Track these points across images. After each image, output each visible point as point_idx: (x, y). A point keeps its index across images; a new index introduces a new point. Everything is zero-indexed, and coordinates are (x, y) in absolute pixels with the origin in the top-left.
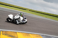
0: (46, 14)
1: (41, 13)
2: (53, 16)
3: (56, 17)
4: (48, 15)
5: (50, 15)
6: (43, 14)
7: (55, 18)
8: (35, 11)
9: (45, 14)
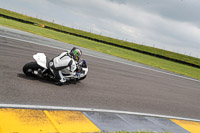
0: (104, 42)
1: (89, 38)
2: (125, 48)
3: (134, 50)
4: (110, 44)
5: (116, 45)
6: (95, 40)
7: (131, 54)
8: (69, 29)
9: (101, 41)
